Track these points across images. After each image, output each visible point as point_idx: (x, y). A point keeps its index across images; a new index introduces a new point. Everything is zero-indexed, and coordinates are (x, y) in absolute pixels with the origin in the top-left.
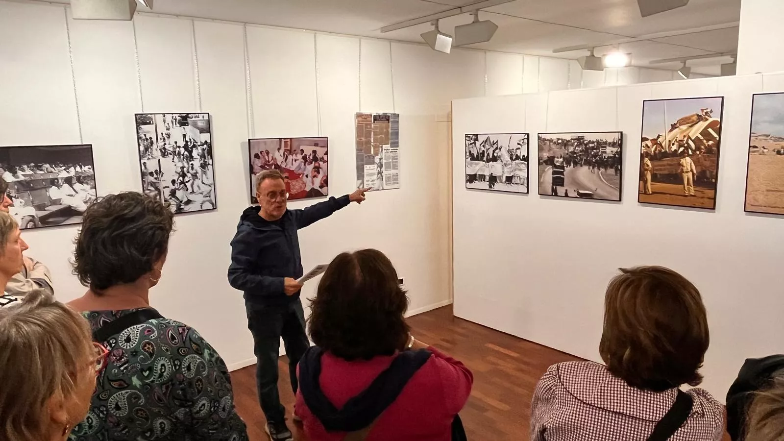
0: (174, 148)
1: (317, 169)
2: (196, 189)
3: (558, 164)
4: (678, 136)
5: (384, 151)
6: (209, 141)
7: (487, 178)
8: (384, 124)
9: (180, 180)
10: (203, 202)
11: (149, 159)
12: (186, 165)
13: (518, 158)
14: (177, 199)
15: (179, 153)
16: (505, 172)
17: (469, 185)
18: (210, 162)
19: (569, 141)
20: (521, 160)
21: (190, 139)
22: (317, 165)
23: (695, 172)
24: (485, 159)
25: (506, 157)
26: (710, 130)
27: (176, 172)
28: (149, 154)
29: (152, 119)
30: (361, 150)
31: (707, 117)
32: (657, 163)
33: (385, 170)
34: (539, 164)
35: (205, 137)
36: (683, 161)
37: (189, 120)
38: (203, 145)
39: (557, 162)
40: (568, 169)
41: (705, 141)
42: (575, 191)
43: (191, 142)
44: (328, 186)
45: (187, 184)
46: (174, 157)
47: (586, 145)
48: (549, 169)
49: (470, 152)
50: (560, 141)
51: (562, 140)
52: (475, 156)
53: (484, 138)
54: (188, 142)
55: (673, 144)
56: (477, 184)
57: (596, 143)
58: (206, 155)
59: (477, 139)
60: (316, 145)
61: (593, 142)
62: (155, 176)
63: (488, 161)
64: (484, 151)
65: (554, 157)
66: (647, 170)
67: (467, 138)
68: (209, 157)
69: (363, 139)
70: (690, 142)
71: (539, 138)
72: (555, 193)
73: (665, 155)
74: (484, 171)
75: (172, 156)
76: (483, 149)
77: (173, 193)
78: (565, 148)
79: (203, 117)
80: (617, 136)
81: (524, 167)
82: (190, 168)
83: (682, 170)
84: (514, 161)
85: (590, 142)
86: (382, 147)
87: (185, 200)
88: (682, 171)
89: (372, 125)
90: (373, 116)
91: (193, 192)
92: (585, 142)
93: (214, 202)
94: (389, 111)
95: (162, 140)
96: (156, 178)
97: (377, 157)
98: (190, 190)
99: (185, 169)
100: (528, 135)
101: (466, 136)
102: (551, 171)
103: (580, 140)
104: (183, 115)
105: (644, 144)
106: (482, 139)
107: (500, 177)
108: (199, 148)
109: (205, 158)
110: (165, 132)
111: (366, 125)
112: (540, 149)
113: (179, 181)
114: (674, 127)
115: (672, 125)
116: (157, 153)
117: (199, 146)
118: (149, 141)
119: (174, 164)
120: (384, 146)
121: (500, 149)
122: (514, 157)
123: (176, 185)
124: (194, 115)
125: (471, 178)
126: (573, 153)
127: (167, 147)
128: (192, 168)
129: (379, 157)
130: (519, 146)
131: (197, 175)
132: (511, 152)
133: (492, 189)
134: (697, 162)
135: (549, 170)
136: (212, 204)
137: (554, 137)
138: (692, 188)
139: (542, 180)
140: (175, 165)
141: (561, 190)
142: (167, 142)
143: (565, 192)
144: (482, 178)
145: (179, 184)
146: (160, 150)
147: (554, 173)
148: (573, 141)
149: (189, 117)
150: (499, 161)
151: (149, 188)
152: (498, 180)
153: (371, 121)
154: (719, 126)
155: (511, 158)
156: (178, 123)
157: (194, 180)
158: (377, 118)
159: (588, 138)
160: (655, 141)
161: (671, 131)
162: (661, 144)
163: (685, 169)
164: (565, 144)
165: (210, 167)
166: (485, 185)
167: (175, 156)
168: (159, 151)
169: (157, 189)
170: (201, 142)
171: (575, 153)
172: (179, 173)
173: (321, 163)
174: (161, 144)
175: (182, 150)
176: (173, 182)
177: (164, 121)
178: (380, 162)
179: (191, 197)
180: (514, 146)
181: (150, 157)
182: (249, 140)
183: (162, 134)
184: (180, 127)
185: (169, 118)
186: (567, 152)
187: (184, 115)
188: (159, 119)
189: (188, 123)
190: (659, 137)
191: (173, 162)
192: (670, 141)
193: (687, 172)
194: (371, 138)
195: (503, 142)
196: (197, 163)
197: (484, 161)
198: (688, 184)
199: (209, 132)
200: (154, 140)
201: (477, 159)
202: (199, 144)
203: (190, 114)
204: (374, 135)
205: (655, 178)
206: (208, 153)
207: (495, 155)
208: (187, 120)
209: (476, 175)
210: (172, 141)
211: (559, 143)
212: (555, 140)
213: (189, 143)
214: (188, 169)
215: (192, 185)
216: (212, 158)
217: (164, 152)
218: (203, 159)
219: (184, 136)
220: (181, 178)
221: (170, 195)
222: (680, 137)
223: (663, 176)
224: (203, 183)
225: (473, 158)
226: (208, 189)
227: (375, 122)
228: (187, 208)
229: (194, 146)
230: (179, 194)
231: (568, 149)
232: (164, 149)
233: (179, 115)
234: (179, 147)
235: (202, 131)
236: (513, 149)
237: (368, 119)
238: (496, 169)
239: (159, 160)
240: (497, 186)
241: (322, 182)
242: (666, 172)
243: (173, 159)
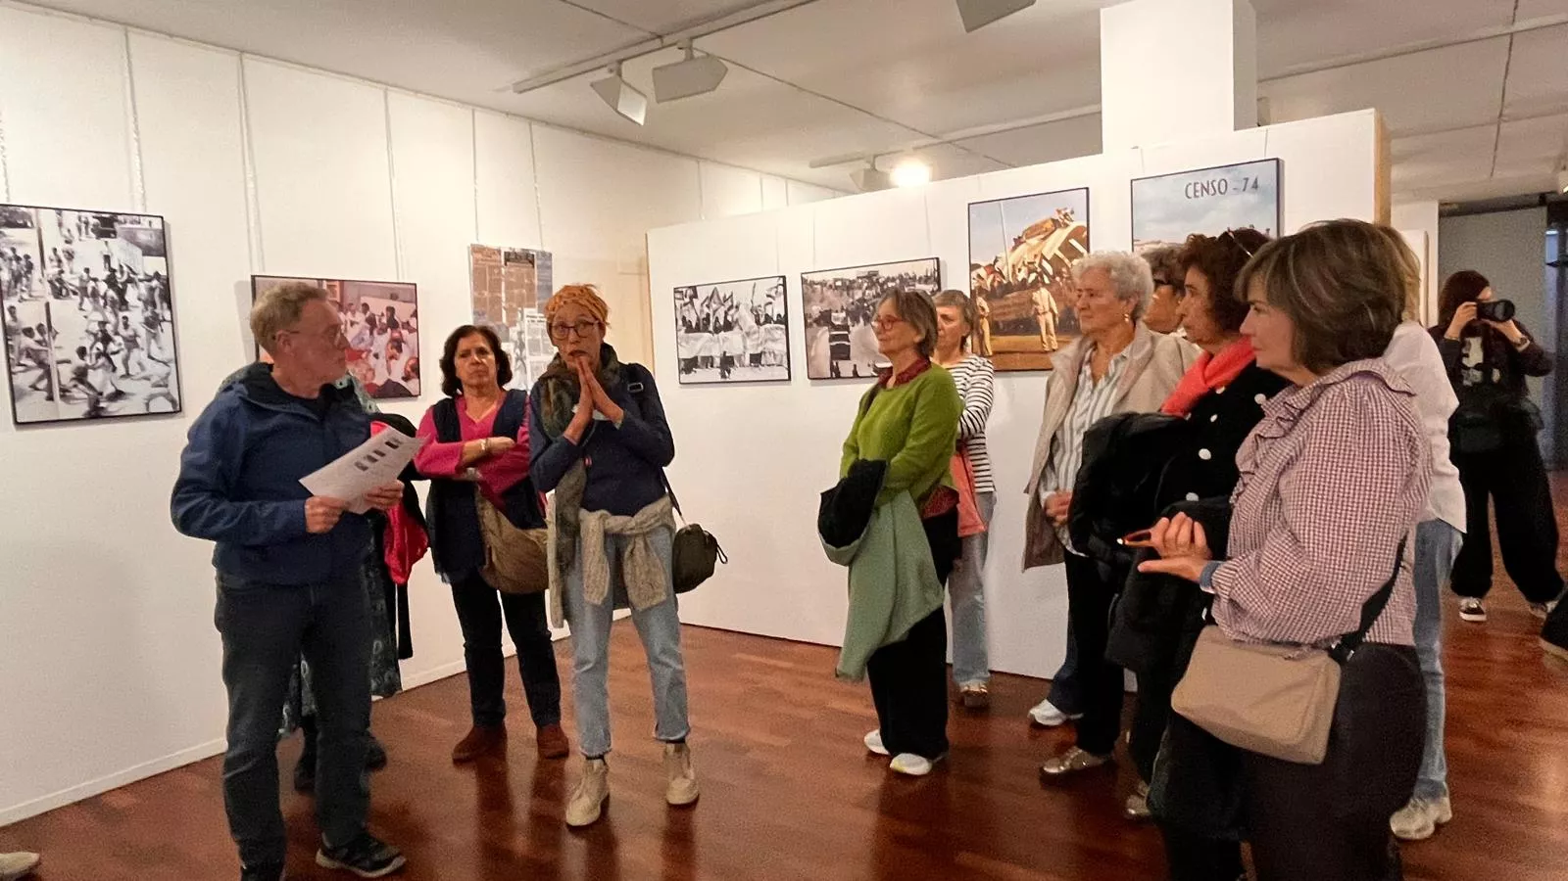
0: (81, 279)
1: (397, 344)
2: (134, 369)
3: (837, 323)
4: (1026, 256)
5: (526, 319)
6: (163, 273)
7: (717, 361)
8: (524, 269)
9: (98, 349)
10: (152, 397)
11: (22, 300)
12: (111, 318)
13: (768, 319)
14: (90, 387)
15: (95, 294)
16: (748, 347)
17: (685, 378)
18: (167, 315)
19: (854, 281)
20: (775, 323)
21: (121, 266)
22: (396, 335)
23: (1056, 312)
24: (711, 328)
25: (749, 321)
26: (1073, 242)
27: (87, 331)
28: (24, 288)
29: (30, 218)
30: (483, 314)
31: (1066, 221)
32: (996, 303)
33: (531, 354)
34: (807, 325)
35: (155, 264)
36: (1036, 295)
37: (117, 227)
38: (149, 280)
39: (837, 319)
40: (855, 330)
41: (1067, 261)
42: (869, 365)
43: (122, 272)
44: (419, 378)
45: (112, 357)
46: (82, 300)
47: (882, 285)
48: (822, 334)
49: (684, 318)
50: (839, 283)
51: (842, 280)
52: (694, 325)
53: (709, 291)
54: (114, 271)
55: (1020, 270)
56: (699, 374)
57: (898, 281)
58: (157, 300)
59: (695, 296)
60: (394, 297)
61: (893, 280)
62: (38, 336)
63: (717, 330)
64: (708, 315)
65: (829, 312)
66: (982, 317)
67: (678, 296)
68: (165, 305)
69: (486, 294)
70: (1045, 264)
71: (804, 281)
72: (836, 374)
73: (1008, 288)
74: (711, 352)
75: (77, 298)
76: (706, 310)
77: (81, 376)
78: (848, 294)
79: (150, 222)
80: (931, 266)
81: (780, 334)
82: (121, 326)
83: (1036, 310)
84: (761, 325)
85: (888, 280)
86: (522, 312)
87: (109, 390)
88: (1037, 313)
89: (503, 269)
90: (503, 254)
91: (127, 375)
92: (881, 281)
93: (177, 398)
94: (534, 247)
95: (56, 264)
96: (39, 342)
97: (514, 328)
98: (121, 370)
99: (109, 328)
100: (784, 278)
101: (676, 291)
102: (827, 336)
103: (871, 278)
104: (104, 215)
105: (974, 275)
106: (703, 293)
107: (740, 357)
108: (141, 285)
109: (154, 305)
110: (61, 246)
111: (491, 268)
112: (806, 300)
113: (95, 351)
114: (1018, 241)
115: (1015, 239)
116: (42, 289)
117: (141, 281)
118: (23, 262)
119: (85, 313)
120: (527, 311)
121: (737, 307)
122: (762, 320)
123: (87, 358)
124: (129, 218)
125: (689, 365)
126: (862, 300)
127: (66, 277)
128: (126, 326)
129: (518, 328)
130: (770, 300)
131: (138, 340)
132: (756, 311)
133: (728, 380)
134: (1057, 296)
135: (824, 334)
136: (173, 401)
137: (829, 277)
138: (1054, 338)
139: (813, 353)
140: (86, 317)
141: (846, 368)
142: (66, 266)
143: (852, 368)
144: (708, 361)
145: (94, 357)
146: (50, 282)
147: (833, 338)
148: (860, 281)
149: (117, 221)
150: (736, 329)
151: (22, 362)
152: (735, 361)
153: (500, 262)
154: (1085, 233)
155: (758, 322)
156: (93, 230)
157: (130, 350)
158: (508, 257)
159: (885, 273)
160: (991, 269)
161: (1014, 248)
162: (1001, 273)
163: (1040, 309)
164: (848, 287)
165: (166, 326)
166: (714, 374)
167: (86, 299)
168: (48, 285)
169: (41, 364)
170: (146, 275)
171: (865, 301)
172: (95, 335)
173: (405, 332)
174: (52, 270)
175: (103, 287)
176: (82, 352)
177: (60, 225)
178: (520, 339)
179: (124, 385)
180: (760, 299)
181: (25, 296)
182: (253, 277)
183: (55, 250)
184: (98, 238)
185: (70, 220)
186: (851, 300)
187: (107, 216)
188: (47, 220)
189: (115, 232)
190: (996, 261)
191: (81, 309)
192: (1014, 266)
193: (1044, 313)
194: (500, 292)
195: (742, 295)
196: (136, 316)
197: (710, 332)
198: (1048, 332)
199: (165, 255)
200: (36, 260)
201: (698, 329)
202: (142, 277)
203: (121, 214)
204: (507, 288)
205: (996, 329)
206: (160, 296)
207: (729, 318)
208: (112, 227)
209: (696, 358)
210: (78, 266)
211: (837, 288)
212: (831, 282)
213: (118, 275)
214: (116, 326)
215: (125, 362)
216: (170, 307)
217: (59, 289)
218: (150, 308)
219: (107, 258)
220: (100, 345)
221: (73, 379)
222: (1028, 258)
223: (1008, 324)
224: (150, 357)
225: (689, 329)
226: (161, 369)
227: (508, 263)
228: (114, 408)
229: (130, 280)
230: (95, 378)
231: (853, 294)
232: (60, 281)
233: (94, 214)
234: (95, 280)
235: (148, 251)
236: (760, 306)
237: (494, 257)
238: (732, 343)
239: (47, 305)
240: (736, 374)
241: (409, 369)
242: (1012, 317)
243: (81, 304)
